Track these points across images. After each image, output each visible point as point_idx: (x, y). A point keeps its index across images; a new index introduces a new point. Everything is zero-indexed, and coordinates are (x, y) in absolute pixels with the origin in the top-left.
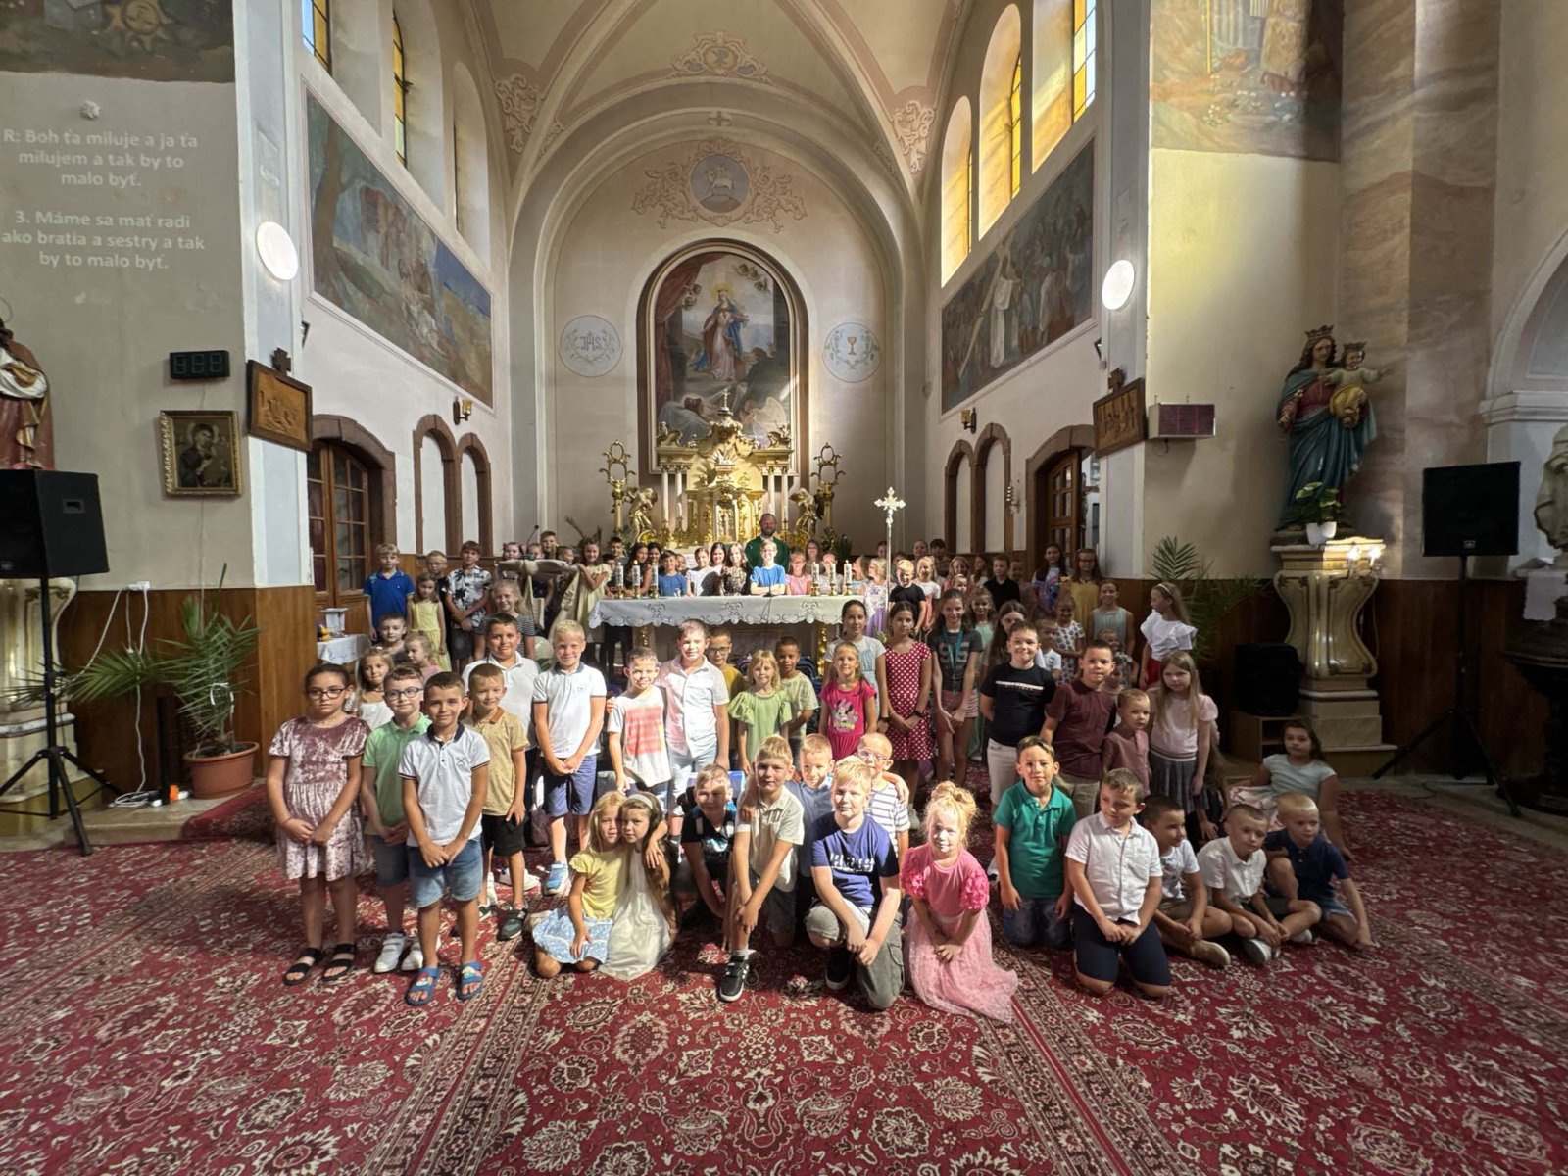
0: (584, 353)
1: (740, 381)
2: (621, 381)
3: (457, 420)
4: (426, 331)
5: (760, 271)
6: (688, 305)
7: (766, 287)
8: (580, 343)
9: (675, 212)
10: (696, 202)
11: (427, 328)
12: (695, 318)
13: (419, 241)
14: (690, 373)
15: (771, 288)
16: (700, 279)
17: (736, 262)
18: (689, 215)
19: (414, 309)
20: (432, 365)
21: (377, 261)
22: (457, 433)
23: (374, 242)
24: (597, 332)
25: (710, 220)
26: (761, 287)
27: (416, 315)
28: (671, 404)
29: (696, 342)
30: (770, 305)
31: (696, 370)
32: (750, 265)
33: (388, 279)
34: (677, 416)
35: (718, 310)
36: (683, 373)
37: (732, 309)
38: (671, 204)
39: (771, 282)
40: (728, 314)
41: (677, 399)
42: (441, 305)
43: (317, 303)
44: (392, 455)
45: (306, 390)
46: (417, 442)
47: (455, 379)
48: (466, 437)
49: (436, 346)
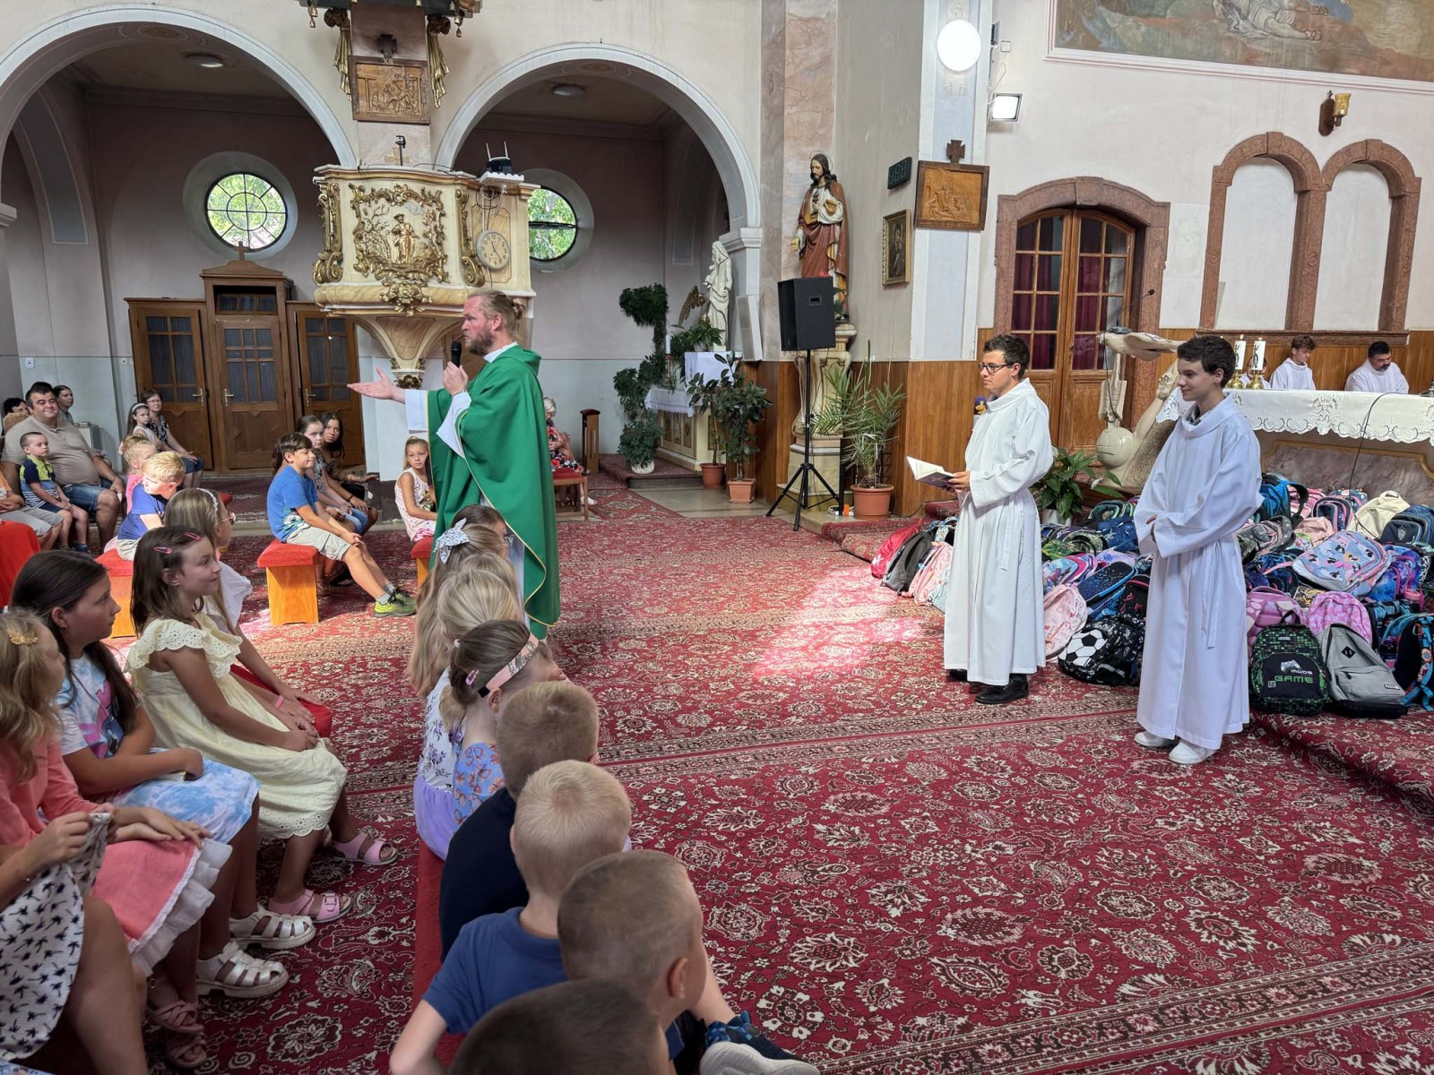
3: (1327, 126)
22: (1323, 150)
43: (1057, 60)
44: (1166, 206)
45: (982, 171)
46: (1222, 180)
47: (1332, 64)
48: (1348, 150)
49: (1286, 30)
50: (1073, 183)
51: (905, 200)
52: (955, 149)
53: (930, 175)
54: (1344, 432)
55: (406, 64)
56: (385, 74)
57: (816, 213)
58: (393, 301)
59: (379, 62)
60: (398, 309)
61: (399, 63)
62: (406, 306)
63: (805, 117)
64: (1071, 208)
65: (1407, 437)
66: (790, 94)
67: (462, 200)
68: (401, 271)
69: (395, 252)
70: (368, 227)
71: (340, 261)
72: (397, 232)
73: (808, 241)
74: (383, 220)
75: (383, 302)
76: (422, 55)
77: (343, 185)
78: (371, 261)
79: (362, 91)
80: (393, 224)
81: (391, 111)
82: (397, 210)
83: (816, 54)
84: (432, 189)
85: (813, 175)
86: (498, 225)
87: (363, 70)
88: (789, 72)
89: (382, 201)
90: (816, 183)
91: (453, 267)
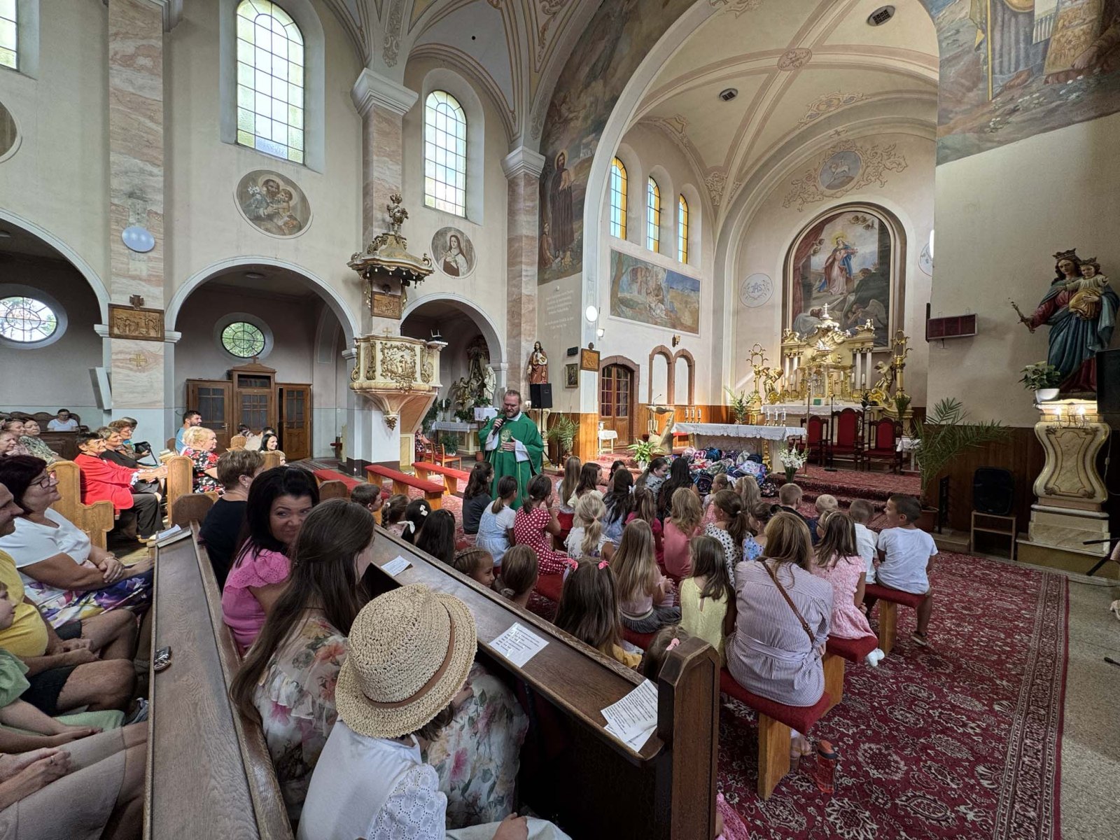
0: (752, 295)
1: (849, 293)
2: (773, 307)
3: (674, 345)
4: (658, 311)
5: (868, 217)
6: (815, 252)
7: (872, 226)
8: (751, 290)
9: (809, 200)
10: (822, 188)
11: (660, 311)
12: (819, 261)
13: (657, 276)
14: (815, 294)
15: (876, 226)
16: (823, 236)
17: (851, 216)
18: (817, 198)
19: (653, 305)
20: (662, 325)
21: (636, 293)
22: (674, 351)
23: (635, 287)
24: (760, 282)
25: (831, 196)
26: (868, 227)
27: (654, 307)
28: (802, 315)
29: (820, 274)
30: (877, 236)
31: (819, 291)
32: (860, 215)
33: (641, 298)
34: (805, 321)
35: (835, 251)
36: (811, 295)
37: (846, 247)
38: (806, 196)
39: (876, 222)
40: (843, 252)
41: (805, 311)
42: (668, 298)
43: (611, 319)
44: (639, 365)
45: (598, 353)
46: (651, 358)
47: (674, 327)
48: (679, 351)
49: (664, 316)
50: (616, 357)
51: (576, 360)
52: (591, 346)
53: (585, 353)
54: (732, 435)
55: (394, 296)
56: (385, 299)
57: (538, 361)
58: (401, 389)
59: (383, 294)
60: (403, 392)
61: (391, 296)
62: (406, 391)
63: (528, 328)
64: (615, 365)
65: (749, 436)
66: (523, 320)
67: (422, 351)
68: (402, 377)
69: (400, 369)
70: (388, 359)
71: (374, 371)
72: (401, 362)
73: (533, 369)
74: (395, 357)
75: (396, 389)
76: (399, 294)
77: (378, 342)
78: (388, 372)
79: (375, 304)
80: (400, 358)
81: (387, 313)
82: (402, 353)
83: (531, 307)
84: (413, 346)
85: (535, 348)
86: (429, 360)
87: (377, 297)
88: (523, 312)
89: (395, 349)
90: (536, 350)
91: (418, 375)
